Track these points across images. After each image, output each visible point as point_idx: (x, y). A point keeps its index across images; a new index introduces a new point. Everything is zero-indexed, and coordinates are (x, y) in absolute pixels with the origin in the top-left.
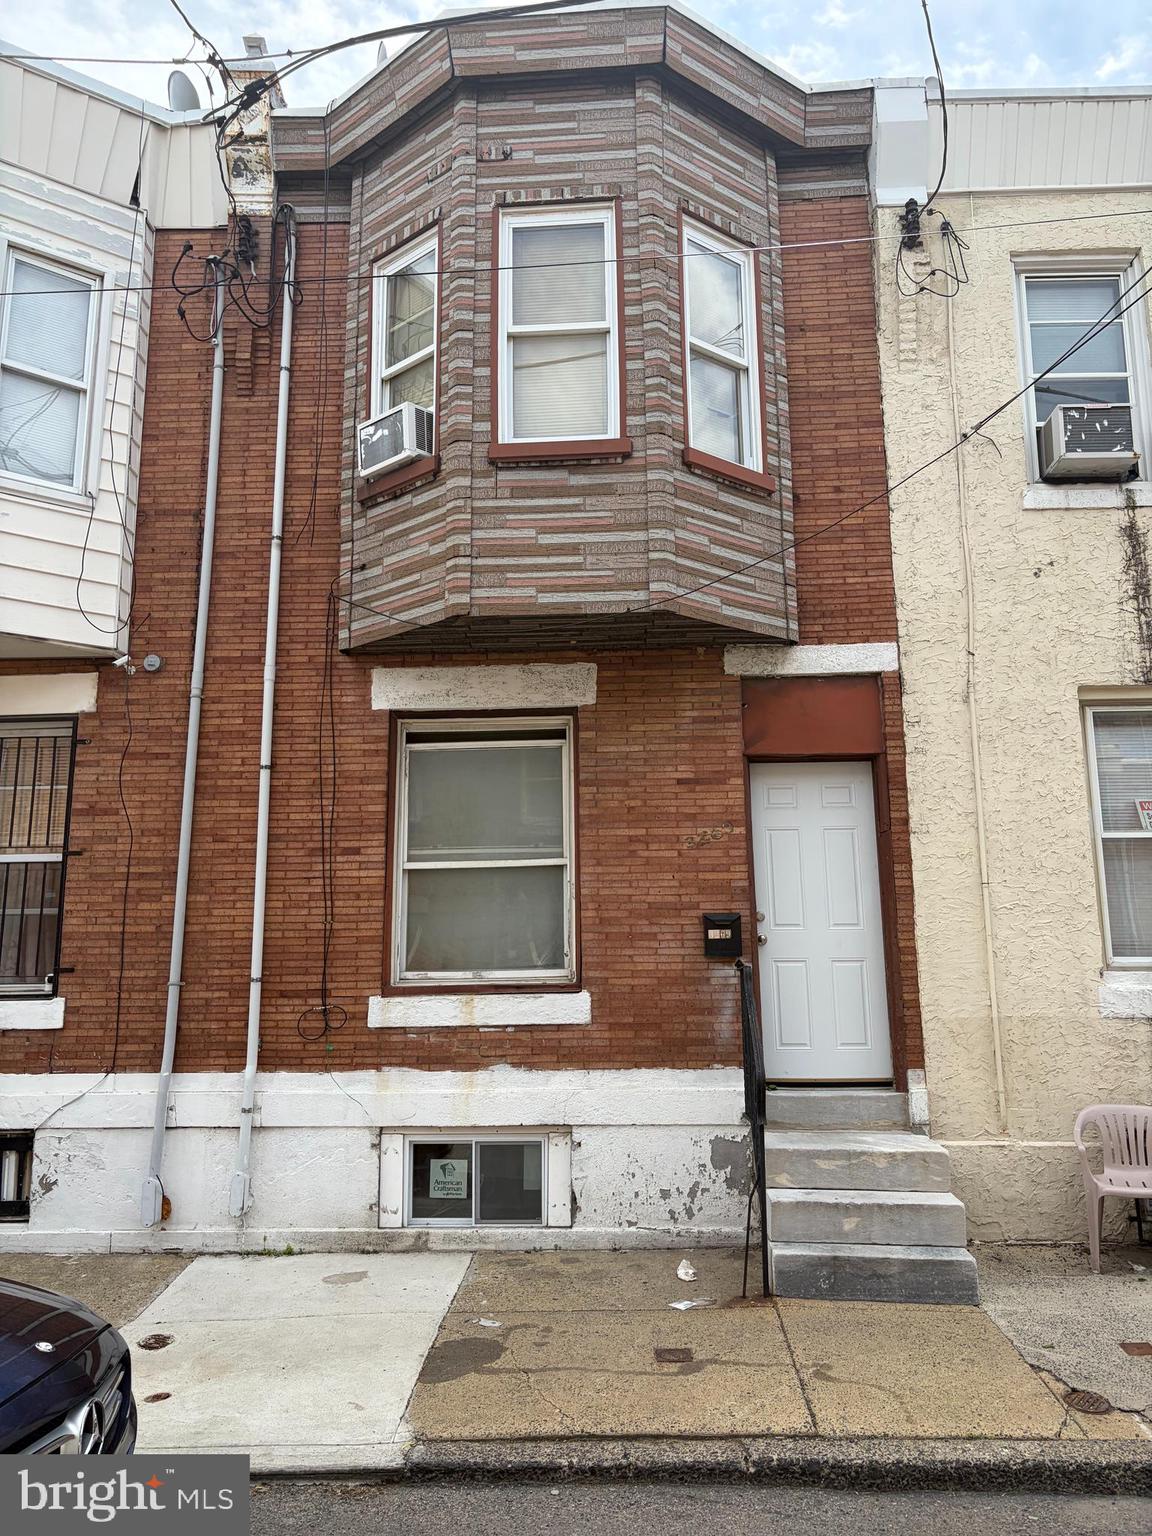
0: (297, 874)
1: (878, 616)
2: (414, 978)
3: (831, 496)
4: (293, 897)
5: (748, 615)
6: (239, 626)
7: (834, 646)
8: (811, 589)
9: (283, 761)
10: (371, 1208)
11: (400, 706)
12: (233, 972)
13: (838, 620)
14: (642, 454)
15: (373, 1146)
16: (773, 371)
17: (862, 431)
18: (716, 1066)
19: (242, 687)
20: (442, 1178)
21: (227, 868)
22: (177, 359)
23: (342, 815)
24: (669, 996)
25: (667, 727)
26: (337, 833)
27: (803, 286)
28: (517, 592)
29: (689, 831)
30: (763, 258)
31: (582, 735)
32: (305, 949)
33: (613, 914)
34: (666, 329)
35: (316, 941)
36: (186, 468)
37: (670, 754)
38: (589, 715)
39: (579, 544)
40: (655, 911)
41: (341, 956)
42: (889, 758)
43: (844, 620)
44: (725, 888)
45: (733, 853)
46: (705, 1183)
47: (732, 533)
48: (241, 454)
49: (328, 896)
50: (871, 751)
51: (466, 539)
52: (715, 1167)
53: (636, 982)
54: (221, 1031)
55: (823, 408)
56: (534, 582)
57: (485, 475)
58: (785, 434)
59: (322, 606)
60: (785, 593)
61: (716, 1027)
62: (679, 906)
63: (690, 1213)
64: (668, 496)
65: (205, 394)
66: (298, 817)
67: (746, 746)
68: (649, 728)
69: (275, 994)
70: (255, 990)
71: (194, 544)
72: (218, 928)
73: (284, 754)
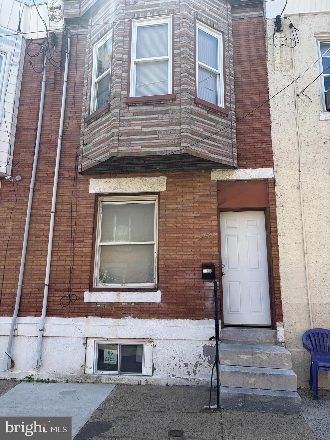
0: (62, 249)
1: (267, 159)
2: (101, 285)
3: (250, 118)
4: (61, 257)
5: (218, 157)
6: (47, 166)
7: (251, 169)
8: (242, 150)
9: (59, 211)
10: (82, 366)
11: (99, 191)
12: (40, 282)
13: (252, 160)
14: (179, 99)
15: (84, 344)
16: (229, 75)
17: (261, 95)
18: (206, 319)
19: (47, 186)
20: (108, 356)
21: (39, 247)
22: (31, 80)
23: (78, 229)
24: (189, 293)
25: (190, 198)
26: (76, 235)
27: (241, 47)
28: (134, 148)
29: (198, 235)
30: (226, 37)
31: (161, 201)
32: (64, 275)
33: (170, 264)
34: (189, 57)
35: (68, 272)
36: (32, 115)
37: (191, 208)
38: (164, 194)
39: (156, 131)
40: (185, 263)
41: (76, 277)
42: (270, 209)
43: (254, 160)
44: (210, 255)
45: (213, 242)
46: (201, 361)
47: (212, 128)
48: (50, 110)
49: (72, 257)
50: (264, 206)
51: (117, 130)
52: (204, 356)
53: (178, 288)
54: (35, 303)
55: (247, 88)
56: (140, 145)
57: (125, 108)
58: (233, 96)
59: (74, 159)
60: (233, 150)
61: (206, 305)
62: (193, 261)
63: (195, 373)
64: (188, 114)
65: (39, 91)
66: (63, 229)
67: (219, 204)
68: (185, 199)
69: (53, 290)
70: (46, 288)
71: (34, 139)
72: (35, 267)
73: (60, 208)
